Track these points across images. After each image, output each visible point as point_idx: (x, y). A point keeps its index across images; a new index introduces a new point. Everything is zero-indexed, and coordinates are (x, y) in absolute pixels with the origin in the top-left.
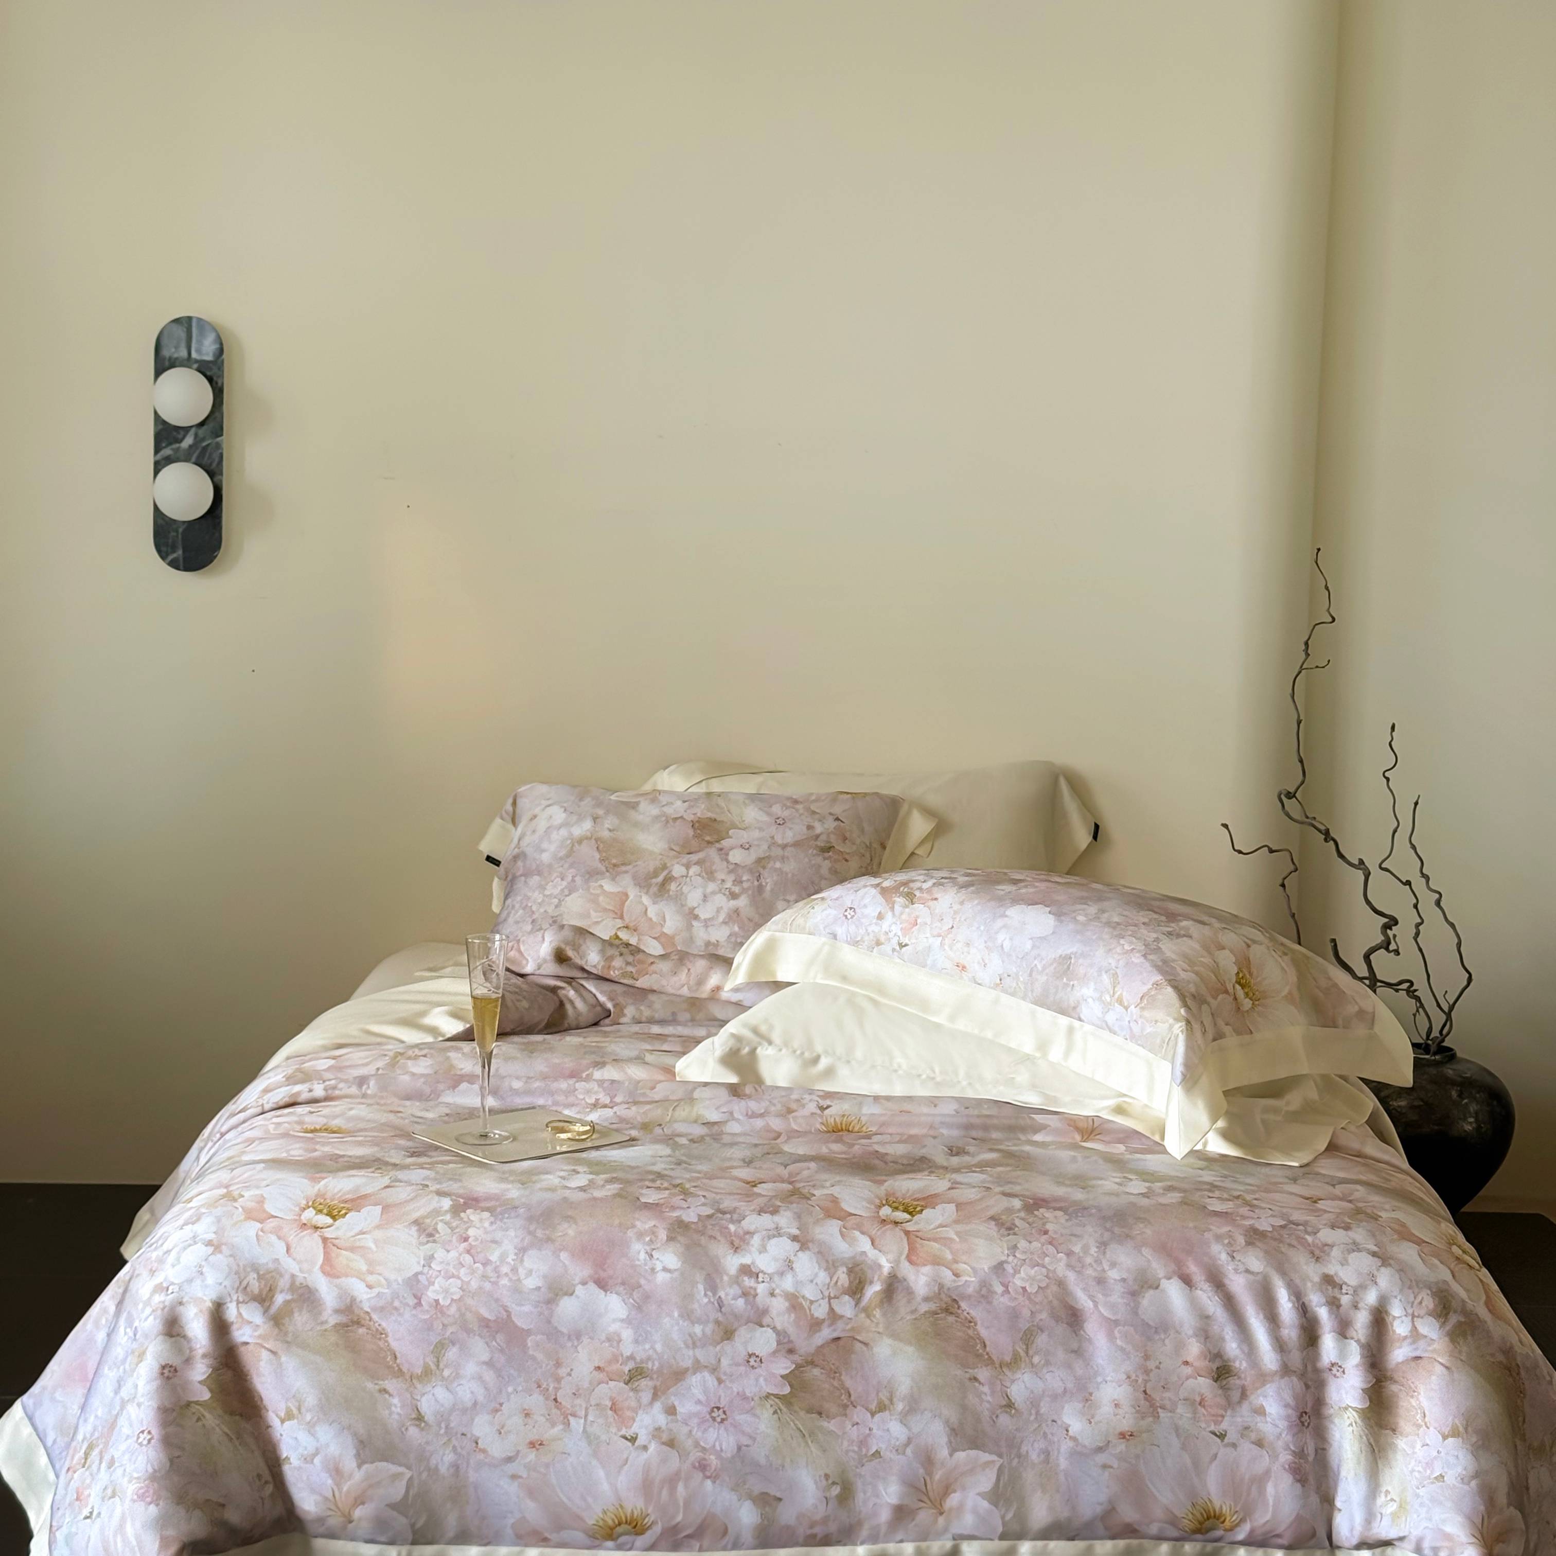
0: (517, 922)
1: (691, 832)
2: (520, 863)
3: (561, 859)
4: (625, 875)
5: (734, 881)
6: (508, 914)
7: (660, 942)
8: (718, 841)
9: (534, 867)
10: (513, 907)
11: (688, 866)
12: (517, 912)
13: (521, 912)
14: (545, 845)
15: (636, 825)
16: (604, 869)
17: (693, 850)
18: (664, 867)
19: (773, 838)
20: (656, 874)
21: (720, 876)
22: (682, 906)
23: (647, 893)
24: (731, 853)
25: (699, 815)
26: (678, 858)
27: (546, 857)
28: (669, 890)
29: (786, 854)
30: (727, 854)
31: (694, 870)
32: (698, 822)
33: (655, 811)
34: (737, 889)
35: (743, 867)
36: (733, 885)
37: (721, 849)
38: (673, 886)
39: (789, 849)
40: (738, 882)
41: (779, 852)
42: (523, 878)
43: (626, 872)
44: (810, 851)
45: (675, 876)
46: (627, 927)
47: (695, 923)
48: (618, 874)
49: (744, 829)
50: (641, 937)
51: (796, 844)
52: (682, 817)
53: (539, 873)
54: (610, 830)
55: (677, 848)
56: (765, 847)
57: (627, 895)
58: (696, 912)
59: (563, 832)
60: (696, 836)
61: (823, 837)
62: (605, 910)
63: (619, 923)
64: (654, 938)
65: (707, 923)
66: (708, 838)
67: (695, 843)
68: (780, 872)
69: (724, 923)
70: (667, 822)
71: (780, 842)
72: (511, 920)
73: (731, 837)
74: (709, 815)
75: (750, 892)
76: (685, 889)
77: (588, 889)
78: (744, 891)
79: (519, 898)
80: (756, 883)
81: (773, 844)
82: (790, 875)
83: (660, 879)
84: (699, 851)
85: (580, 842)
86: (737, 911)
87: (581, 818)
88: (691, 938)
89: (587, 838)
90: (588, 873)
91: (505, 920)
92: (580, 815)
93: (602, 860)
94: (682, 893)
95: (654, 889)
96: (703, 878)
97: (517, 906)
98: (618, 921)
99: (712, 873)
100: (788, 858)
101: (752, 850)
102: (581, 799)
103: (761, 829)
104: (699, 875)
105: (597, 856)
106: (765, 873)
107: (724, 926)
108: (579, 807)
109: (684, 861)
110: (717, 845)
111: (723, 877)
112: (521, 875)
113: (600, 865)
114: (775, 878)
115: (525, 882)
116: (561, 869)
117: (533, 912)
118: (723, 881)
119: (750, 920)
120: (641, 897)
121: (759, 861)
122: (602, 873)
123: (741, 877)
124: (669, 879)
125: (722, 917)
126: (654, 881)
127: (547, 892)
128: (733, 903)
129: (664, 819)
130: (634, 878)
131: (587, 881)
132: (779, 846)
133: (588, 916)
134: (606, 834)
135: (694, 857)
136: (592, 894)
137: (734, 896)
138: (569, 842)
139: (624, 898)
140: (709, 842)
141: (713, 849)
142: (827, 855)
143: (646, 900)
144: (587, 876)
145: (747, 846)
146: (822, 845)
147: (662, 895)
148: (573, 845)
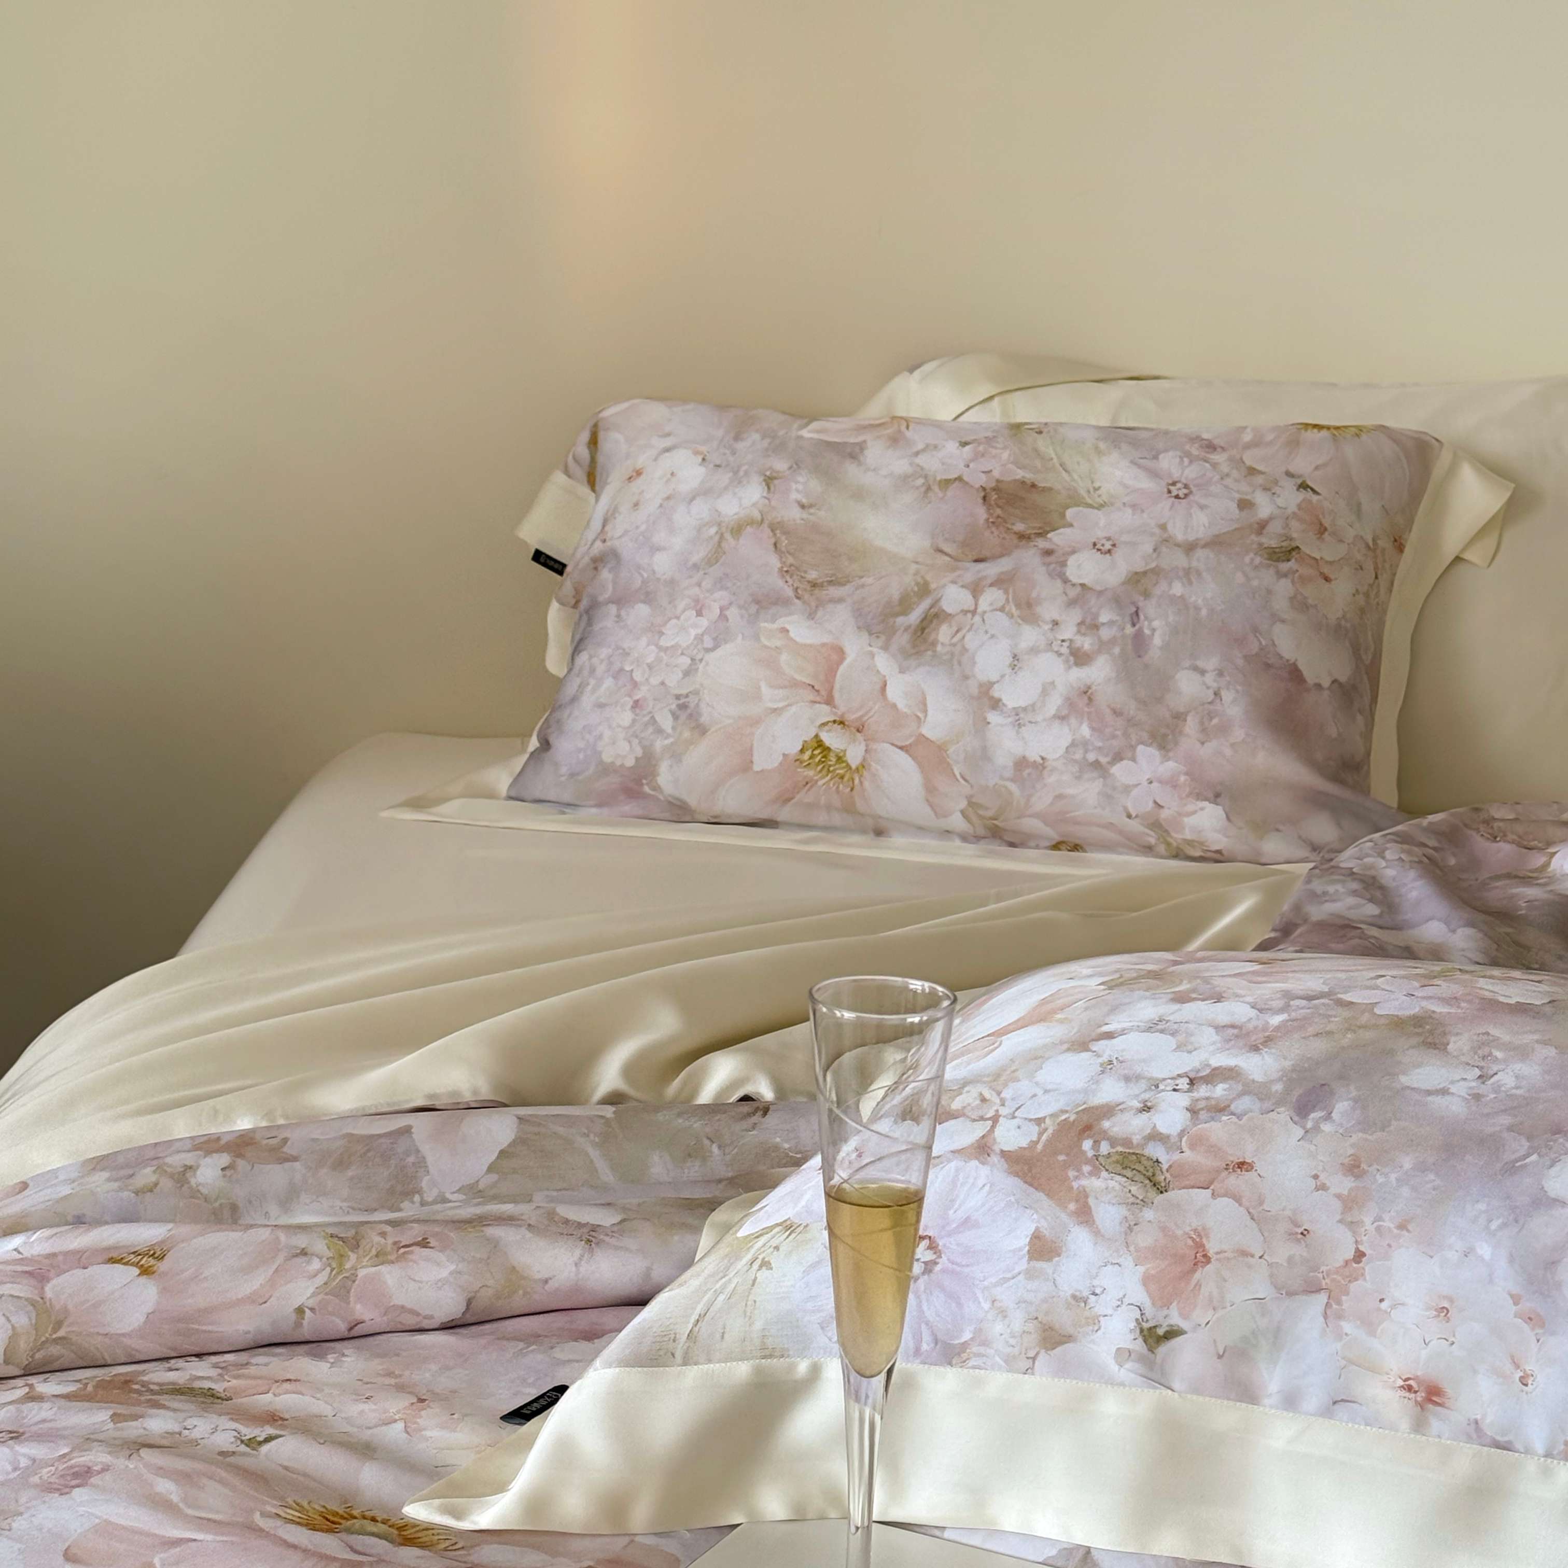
0: (601, 706)
1: (981, 513)
2: (606, 575)
3: (696, 567)
4: (840, 607)
5: (1079, 624)
6: (582, 686)
7: (914, 758)
8: (1042, 534)
9: (638, 583)
10: (593, 670)
11: (976, 590)
12: (600, 682)
13: (609, 683)
14: (660, 537)
15: (859, 494)
16: (790, 592)
17: (986, 553)
18: (924, 590)
19: (1163, 527)
20: (905, 604)
21: (1049, 611)
22: (966, 678)
23: (885, 648)
24: (1072, 561)
25: (996, 474)
26: (954, 569)
27: (663, 564)
28: (934, 644)
29: (1194, 564)
30: (1063, 564)
31: (991, 597)
32: (994, 489)
33: (899, 465)
34: (1086, 643)
35: (1100, 593)
36: (1079, 632)
37: (1048, 553)
38: (944, 634)
39: (1200, 553)
40: (1090, 626)
41: (1180, 560)
42: (613, 609)
43: (841, 600)
44: (1247, 559)
45: (949, 610)
46: (842, 723)
47: (994, 717)
48: (820, 604)
49: (1100, 507)
50: (875, 746)
51: (1216, 543)
52: (959, 479)
53: (648, 598)
54: (803, 507)
55: (947, 548)
56: (1148, 548)
57: (840, 653)
58: (996, 692)
59: (701, 509)
60: (994, 523)
61: (1275, 527)
62: (795, 684)
63: (825, 713)
64: (901, 748)
65: (1019, 718)
66: (1019, 527)
67: (992, 538)
68: (1181, 603)
69: (1061, 718)
70: (929, 489)
71: (1180, 537)
72: (587, 700)
73: (1071, 525)
74: (1020, 474)
75: (1117, 650)
76: (971, 641)
77: (757, 638)
78: (1103, 646)
79: (604, 652)
80: (1129, 630)
81: (1165, 542)
82: (1204, 612)
83: (914, 617)
84: (1002, 555)
85: (737, 530)
86: (1086, 693)
87: (738, 478)
88: (984, 749)
89: (751, 522)
90: (757, 602)
91: (574, 699)
92: (736, 473)
93: (785, 572)
94: (965, 650)
95: (902, 639)
96: (1011, 616)
97: (601, 669)
98: (825, 708)
99: (1029, 605)
100: (1199, 573)
101: (1118, 554)
102: (737, 438)
103: (1134, 507)
104: (1002, 609)
105: (774, 562)
106: (1150, 608)
107: (1056, 724)
108: (734, 453)
109: (969, 577)
110: (1042, 543)
111: (1056, 616)
112: (610, 601)
113: (780, 583)
114: (1171, 619)
115: (618, 616)
116: (696, 590)
117: (635, 685)
118: (1056, 623)
119: (1116, 713)
120: (872, 655)
121: (1136, 579)
122: (786, 602)
123: (1096, 616)
124: (934, 617)
125: (1054, 703)
126: (900, 620)
127: (664, 642)
128: (1079, 675)
129: (920, 481)
130: (858, 612)
131: (753, 619)
132: (1178, 545)
133: (757, 696)
134: (794, 514)
135: (991, 570)
136: (766, 647)
137: (1079, 658)
138: (713, 530)
139: (835, 657)
140: (1023, 537)
141: (1032, 551)
142: (1284, 566)
143: (884, 663)
144: (754, 608)
145: (1108, 546)
146: (1274, 543)
147: (918, 654)
148: (722, 537)
